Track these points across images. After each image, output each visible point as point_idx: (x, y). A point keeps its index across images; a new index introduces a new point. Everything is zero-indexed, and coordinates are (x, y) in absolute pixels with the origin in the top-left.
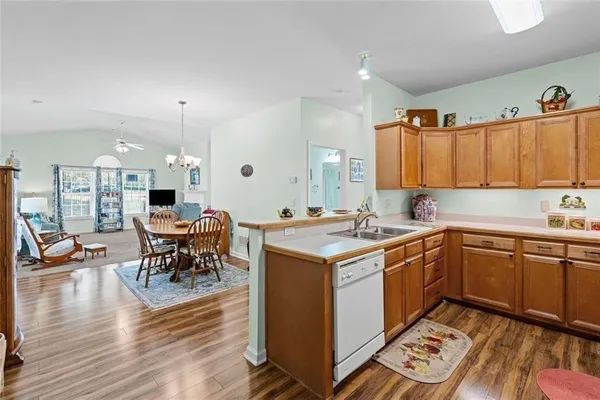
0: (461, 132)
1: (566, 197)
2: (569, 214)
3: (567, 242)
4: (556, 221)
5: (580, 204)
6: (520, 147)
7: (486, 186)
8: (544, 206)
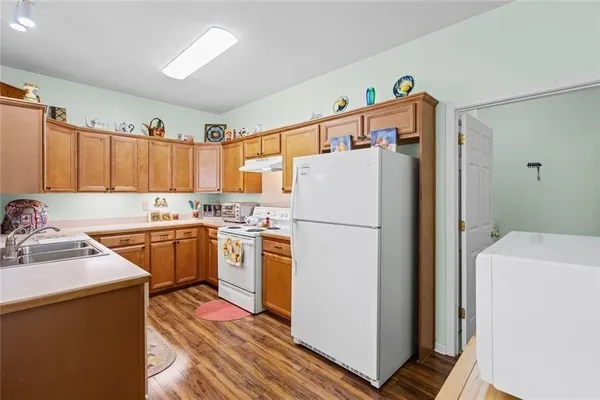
0: (85, 134)
1: (158, 199)
2: (162, 210)
3: (175, 229)
4: (155, 217)
5: (165, 205)
6: (138, 158)
7: (111, 190)
8: (145, 206)
